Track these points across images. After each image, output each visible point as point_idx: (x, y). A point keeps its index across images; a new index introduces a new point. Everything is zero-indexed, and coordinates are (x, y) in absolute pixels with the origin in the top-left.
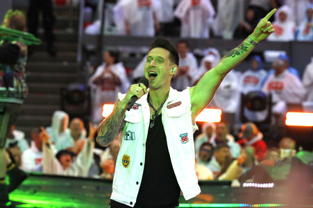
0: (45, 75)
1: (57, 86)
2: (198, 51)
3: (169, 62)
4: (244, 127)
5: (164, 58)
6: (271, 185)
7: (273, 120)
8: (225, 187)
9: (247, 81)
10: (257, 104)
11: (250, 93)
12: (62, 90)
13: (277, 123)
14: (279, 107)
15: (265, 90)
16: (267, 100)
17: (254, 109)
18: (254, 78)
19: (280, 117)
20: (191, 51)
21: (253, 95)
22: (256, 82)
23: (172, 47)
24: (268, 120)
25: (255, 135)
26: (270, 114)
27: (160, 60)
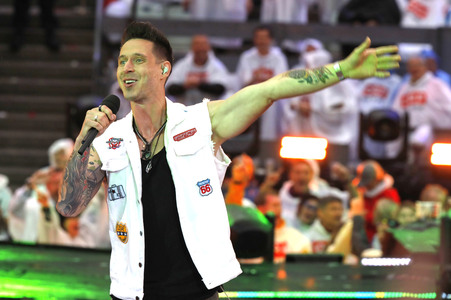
0: (42, 82)
1: (60, 100)
2: (289, 44)
3: (154, 59)
4: (361, 167)
5: (144, 53)
6: (405, 261)
7: (411, 157)
8: (332, 265)
9: (369, 92)
10: (386, 130)
11: (373, 112)
12: (69, 106)
13: (417, 161)
14: (421, 135)
15: (397, 107)
16: (402, 124)
17: (379, 138)
18: (381, 87)
19: (422, 151)
20: (279, 44)
21: (379, 116)
22: (384, 94)
23: (154, 33)
24: (402, 156)
25: (380, 181)
26: (406, 146)
27: (138, 58)
